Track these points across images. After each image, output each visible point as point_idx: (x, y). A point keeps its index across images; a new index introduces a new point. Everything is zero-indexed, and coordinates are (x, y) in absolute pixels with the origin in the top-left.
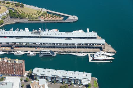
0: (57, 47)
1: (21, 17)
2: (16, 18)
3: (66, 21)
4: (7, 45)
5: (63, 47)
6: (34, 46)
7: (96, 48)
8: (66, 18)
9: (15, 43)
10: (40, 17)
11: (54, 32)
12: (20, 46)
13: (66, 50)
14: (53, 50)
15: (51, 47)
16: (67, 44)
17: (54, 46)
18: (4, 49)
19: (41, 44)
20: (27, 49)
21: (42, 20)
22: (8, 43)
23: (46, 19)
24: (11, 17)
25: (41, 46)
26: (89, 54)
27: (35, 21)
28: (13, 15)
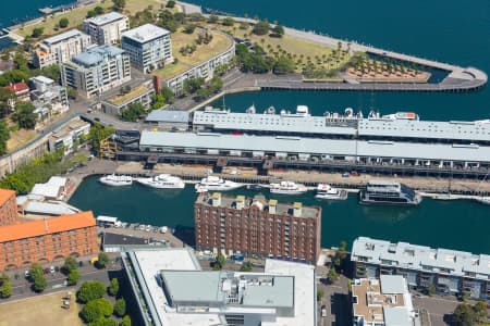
0: (423, 174)
1: (279, 69)
2: (261, 71)
3: (442, 86)
4: (247, 161)
5: (445, 175)
6: (337, 166)
8: (439, 75)
9: (271, 154)
10: (343, 70)
11: (401, 123)
12: (290, 164)
13: (458, 184)
14: (409, 182)
15: (400, 173)
16: (459, 164)
17: (409, 169)
18: (234, 171)
19: (364, 159)
20: (314, 176)
21: (353, 79)
22: (248, 154)
23: (367, 77)
24: (245, 70)
25: (364, 166)
27: (326, 83)
28: (249, 62)
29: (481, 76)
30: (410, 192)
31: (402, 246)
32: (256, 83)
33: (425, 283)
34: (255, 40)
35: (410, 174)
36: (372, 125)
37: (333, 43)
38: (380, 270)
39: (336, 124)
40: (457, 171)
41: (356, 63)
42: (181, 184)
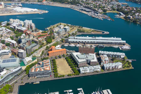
0: (105, 44)
1: (83, 32)
2: (81, 32)
3: (104, 34)
4: (82, 43)
5: (107, 44)
6: (94, 43)
7: (122, 44)
8: (103, 33)
9: (85, 42)
10: (91, 32)
11: (101, 38)
12: (88, 43)
13: (109, 45)
14: (104, 45)
15: (102, 44)
16: (109, 42)
17: (103, 43)
18: (81, 44)
19: (97, 42)
20: (91, 44)
21: (93, 33)
22: (82, 42)
23: (95, 33)
24: (79, 32)
25: (97, 43)
26: (120, 47)
27: (90, 33)
28: (79, 31)
29: (108, 33)
30: (104, 46)
31: (105, 52)
32: (81, 34)
33: (108, 55)
34: (79, 28)
35: (103, 44)
36: (97, 38)
37: (90, 29)
38: (102, 54)
39: (93, 38)
40: (109, 43)
41: (93, 31)
42: (74, 46)
